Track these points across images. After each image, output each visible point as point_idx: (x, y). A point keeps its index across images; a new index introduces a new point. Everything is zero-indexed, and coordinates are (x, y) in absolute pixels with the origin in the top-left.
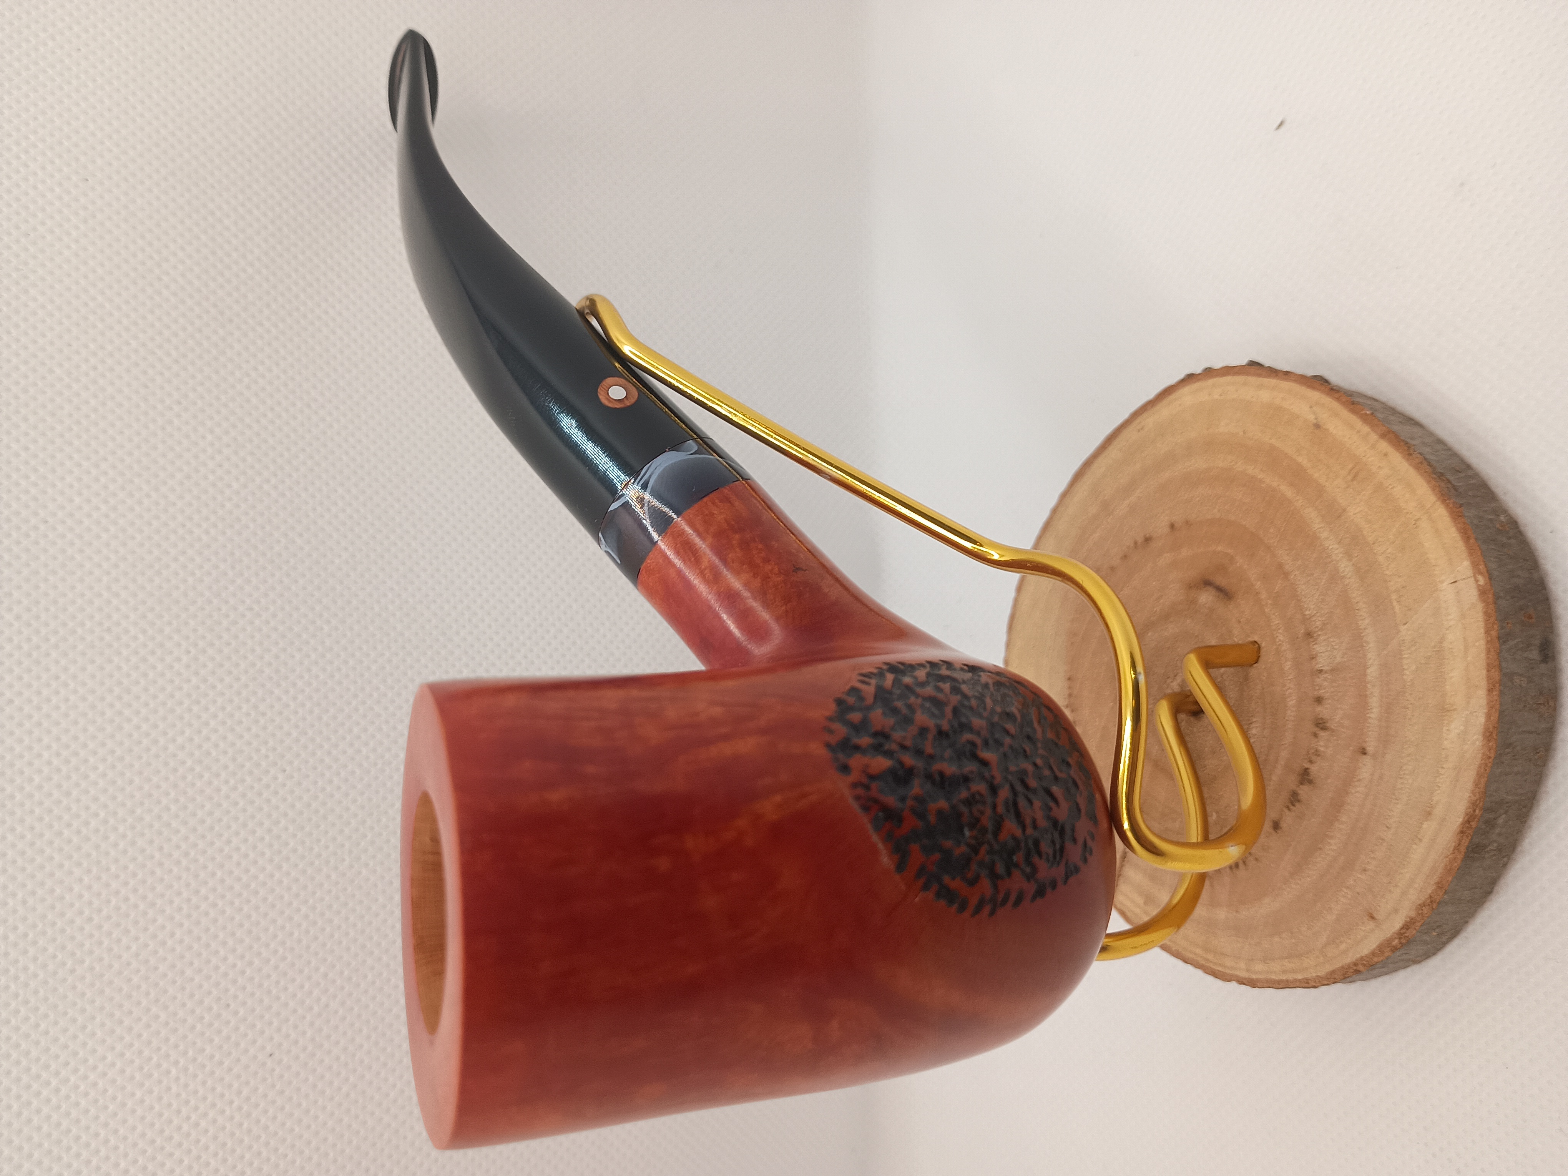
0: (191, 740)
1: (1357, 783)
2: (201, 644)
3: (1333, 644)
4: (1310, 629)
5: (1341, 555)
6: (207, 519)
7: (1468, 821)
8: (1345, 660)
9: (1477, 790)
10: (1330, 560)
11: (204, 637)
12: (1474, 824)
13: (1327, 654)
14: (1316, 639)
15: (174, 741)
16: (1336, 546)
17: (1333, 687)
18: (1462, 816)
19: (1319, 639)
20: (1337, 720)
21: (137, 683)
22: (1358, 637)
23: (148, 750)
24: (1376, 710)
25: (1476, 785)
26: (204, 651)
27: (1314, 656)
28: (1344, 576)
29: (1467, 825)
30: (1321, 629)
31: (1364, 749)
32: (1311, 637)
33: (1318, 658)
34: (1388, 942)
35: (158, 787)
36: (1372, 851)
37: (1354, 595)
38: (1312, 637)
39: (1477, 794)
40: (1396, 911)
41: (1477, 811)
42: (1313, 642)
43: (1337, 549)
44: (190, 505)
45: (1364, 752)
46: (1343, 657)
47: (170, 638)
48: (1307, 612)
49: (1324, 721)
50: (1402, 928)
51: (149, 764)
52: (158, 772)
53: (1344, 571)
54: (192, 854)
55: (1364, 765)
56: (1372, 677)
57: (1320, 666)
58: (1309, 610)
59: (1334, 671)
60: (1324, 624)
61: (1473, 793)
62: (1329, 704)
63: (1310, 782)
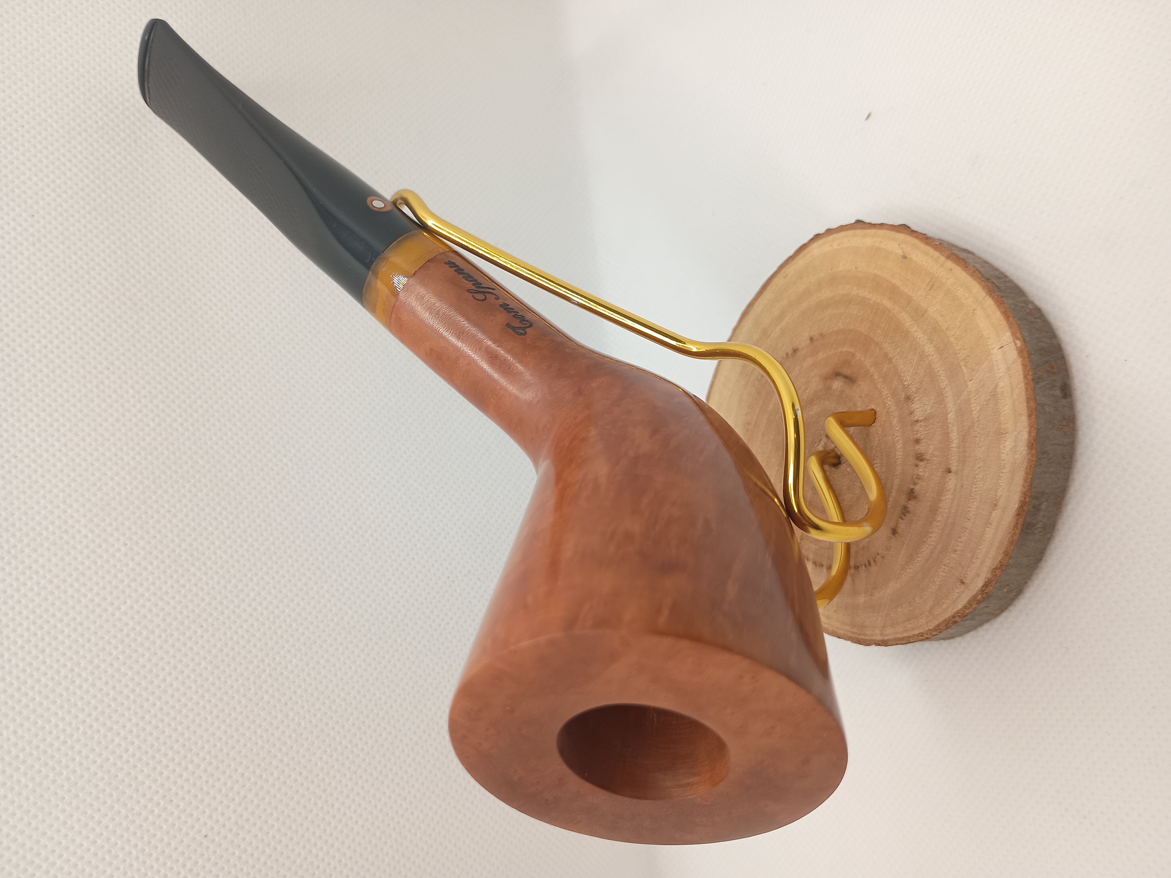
0: (132, 607)
1: (946, 493)
2: (135, 538)
3: (924, 401)
4: (908, 394)
5: (926, 341)
6: (133, 449)
8: (933, 410)
9: (1026, 484)
10: (918, 346)
11: (136, 533)
13: (921, 409)
14: (913, 400)
15: (119, 609)
16: (921, 336)
18: (1017, 504)
19: (914, 400)
22: (940, 395)
23: (100, 616)
24: (955, 441)
26: (137, 543)
27: (912, 412)
28: (929, 355)
29: (1021, 509)
30: (916, 393)
31: (949, 469)
32: (910, 400)
33: (915, 413)
34: (974, 598)
35: (110, 643)
36: (959, 537)
37: (936, 367)
40: (978, 575)
41: (1027, 499)
42: (911, 402)
43: (922, 338)
44: (120, 440)
45: (950, 471)
46: (931, 408)
47: (112, 535)
48: (906, 383)
49: (922, 455)
50: (983, 587)
51: (102, 627)
52: (109, 632)
53: (928, 351)
54: (138, 690)
55: (950, 479)
56: (951, 419)
57: (917, 417)
58: (907, 382)
60: (917, 389)
61: (1023, 486)
62: (924, 442)
63: (915, 497)
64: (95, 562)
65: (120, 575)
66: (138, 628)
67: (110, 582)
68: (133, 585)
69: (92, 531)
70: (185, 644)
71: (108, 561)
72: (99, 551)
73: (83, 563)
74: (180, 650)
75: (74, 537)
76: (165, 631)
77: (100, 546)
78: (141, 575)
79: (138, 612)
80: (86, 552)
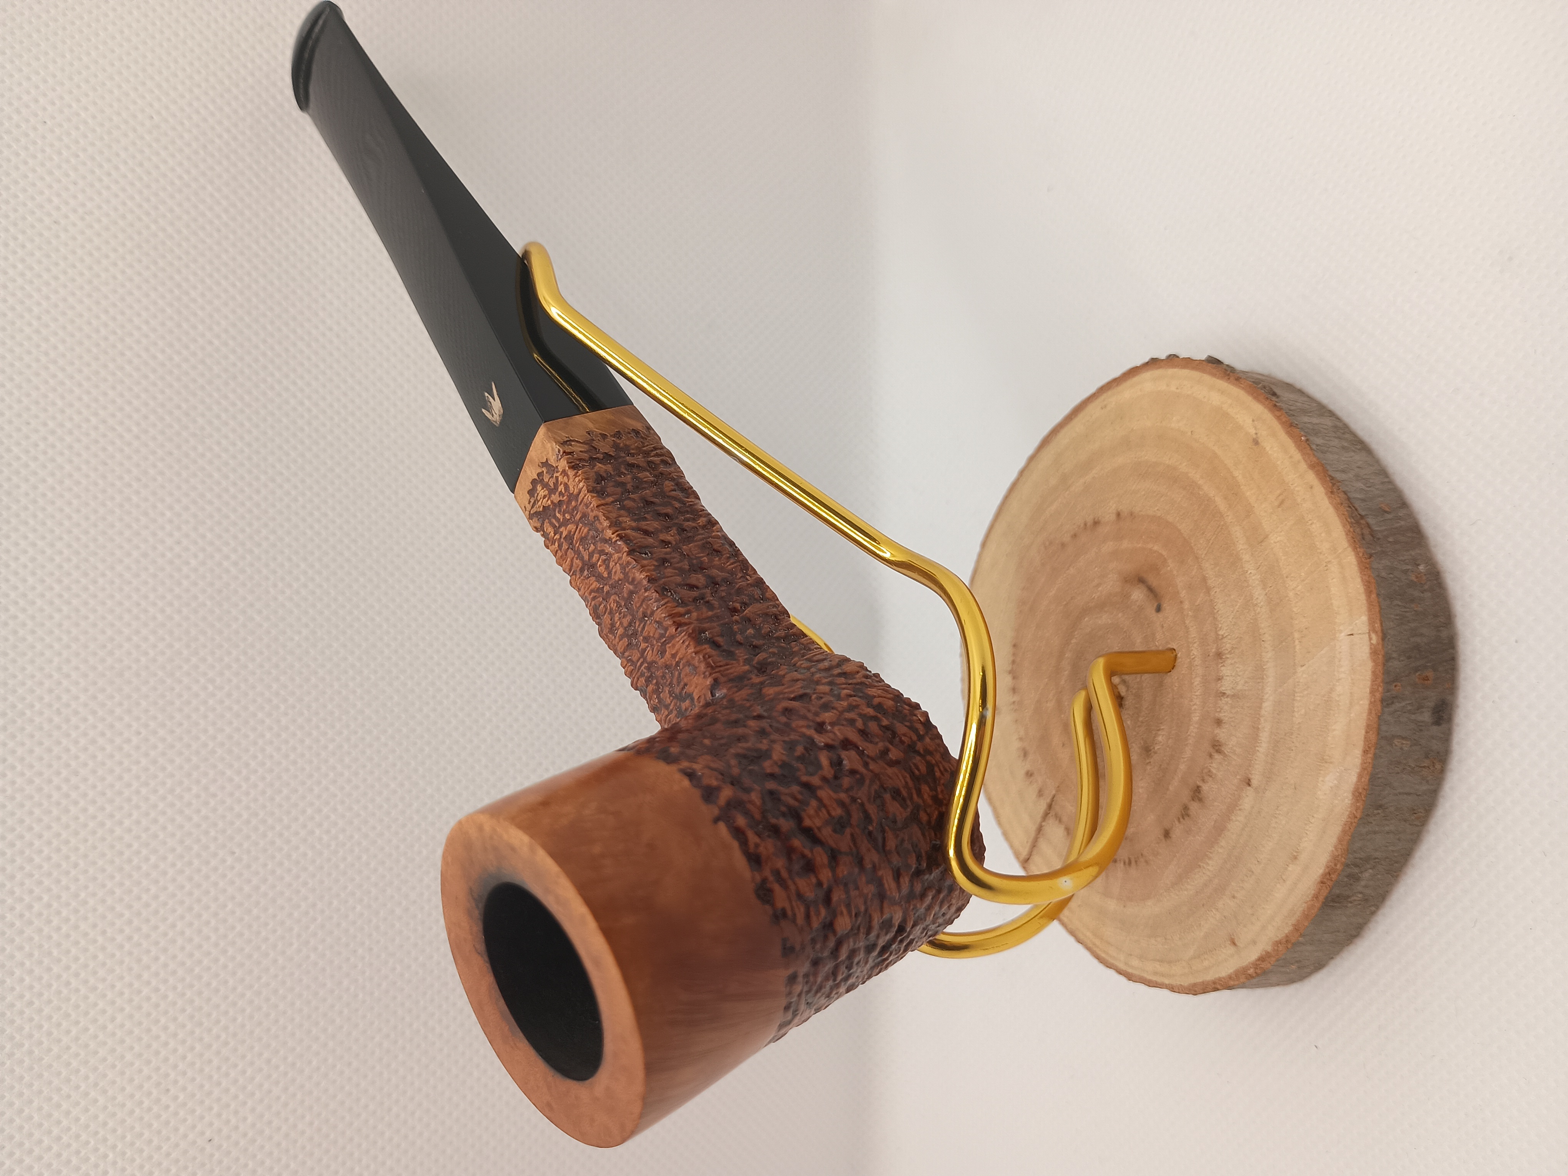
1: (1238, 811)
3: (1237, 669)
4: (1220, 650)
5: (1257, 582)
7: (1328, 874)
8: (1247, 686)
9: (1340, 846)
10: (1247, 584)
12: (1334, 877)
13: (1231, 678)
14: (1224, 662)
16: (1254, 572)
17: (1232, 713)
18: (1323, 868)
19: (1227, 662)
20: (1231, 746)
21: (85, 765)
22: (1260, 669)
24: (1264, 745)
25: (1340, 840)
27: (1220, 678)
28: (1257, 604)
29: (1328, 876)
30: (1230, 651)
31: (1249, 780)
33: (1223, 681)
34: (1244, 970)
36: (1242, 882)
37: (1262, 626)
38: (1221, 658)
39: (1340, 850)
40: (1254, 942)
41: (1338, 866)
43: (1254, 575)
45: (1249, 783)
48: (1221, 632)
49: (1220, 744)
50: (1259, 959)
53: (1257, 598)
55: (1247, 795)
56: (1266, 711)
57: (1224, 688)
59: (1235, 696)
60: (1233, 647)
61: (1336, 848)
62: (1226, 727)
63: (1201, 800)
79: (147, 829)
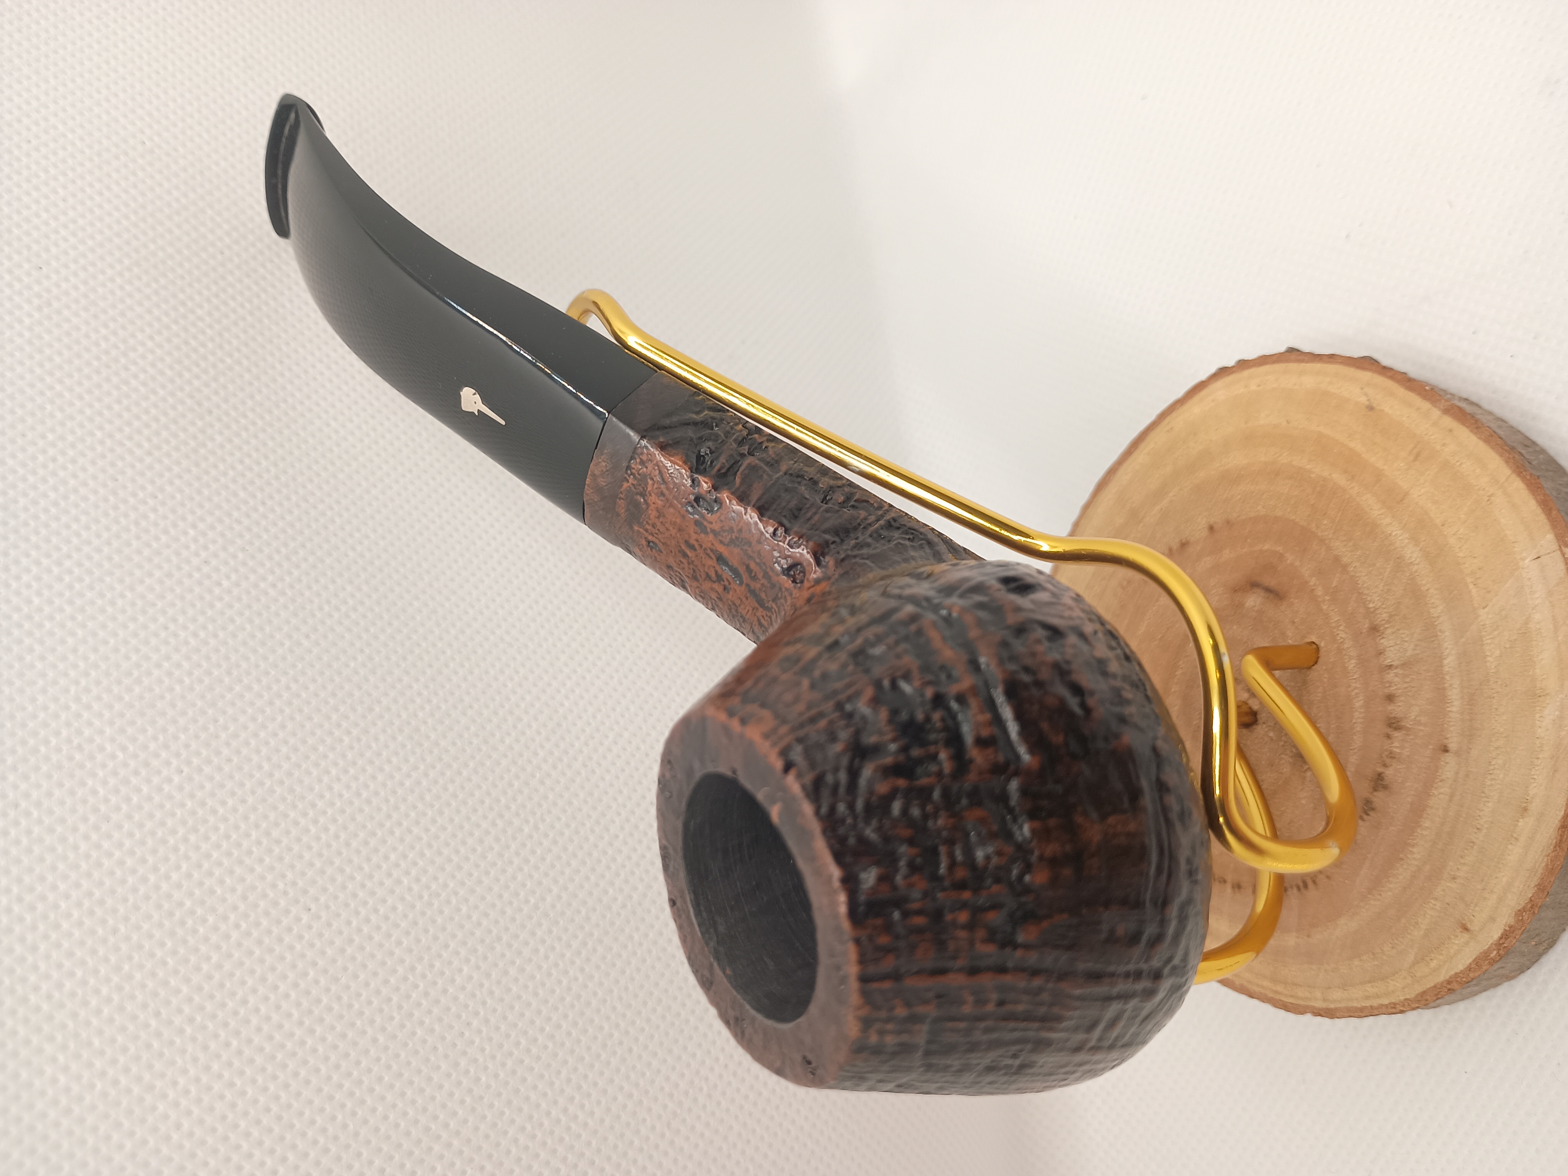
1: (1440, 784)
3: (1403, 636)
4: (1372, 625)
5: (1407, 541)
8: (1418, 652)
10: (1393, 547)
13: (1396, 647)
16: (1399, 532)
17: (1406, 682)
19: (1386, 633)
20: (1413, 717)
22: (1431, 627)
24: (1456, 703)
27: (1382, 651)
28: (1411, 563)
30: (1385, 625)
31: (1445, 746)
32: (1376, 633)
33: (1386, 653)
34: (1485, 955)
36: (1462, 857)
37: (1424, 582)
38: (1378, 631)
40: (1492, 919)
42: (1379, 636)
43: (1400, 536)
45: (1446, 750)
46: (1414, 650)
48: (1371, 605)
50: (1501, 938)
53: (1411, 557)
55: (1447, 763)
57: (1389, 661)
58: (1373, 603)
59: (1404, 665)
62: (1402, 701)
63: (1385, 787)
64: (128, 800)
65: (170, 822)
66: (199, 911)
67: (153, 833)
68: (193, 838)
69: (124, 749)
70: (280, 940)
71: (150, 798)
72: (134, 781)
73: (107, 801)
74: (271, 950)
75: (92, 757)
76: (246, 916)
77: (136, 773)
78: (205, 821)
79: (201, 884)
80: (112, 781)
